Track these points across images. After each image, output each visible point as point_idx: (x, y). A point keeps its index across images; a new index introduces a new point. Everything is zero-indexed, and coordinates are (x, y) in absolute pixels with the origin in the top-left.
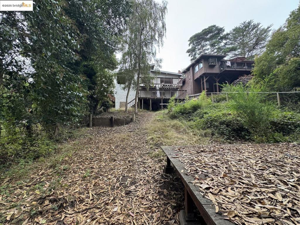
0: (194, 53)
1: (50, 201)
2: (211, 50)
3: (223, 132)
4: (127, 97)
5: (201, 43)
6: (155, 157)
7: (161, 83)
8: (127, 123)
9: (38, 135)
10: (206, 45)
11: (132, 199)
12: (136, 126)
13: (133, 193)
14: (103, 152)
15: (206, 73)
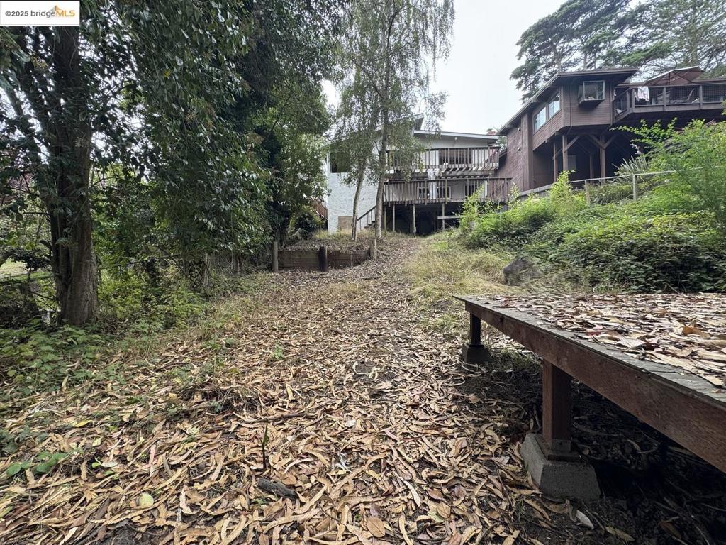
0: (532, 78)
1: (205, 395)
2: (586, 63)
3: (626, 275)
4: (355, 203)
5: (555, 46)
6: (435, 329)
7: (440, 163)
8: (358, 261)
9: (169, 283)
10: (571, 49)
11: (389, 407)
12: (379, 266)
13: (388, 395)
14: (307, 318)
15: (568, 127)
